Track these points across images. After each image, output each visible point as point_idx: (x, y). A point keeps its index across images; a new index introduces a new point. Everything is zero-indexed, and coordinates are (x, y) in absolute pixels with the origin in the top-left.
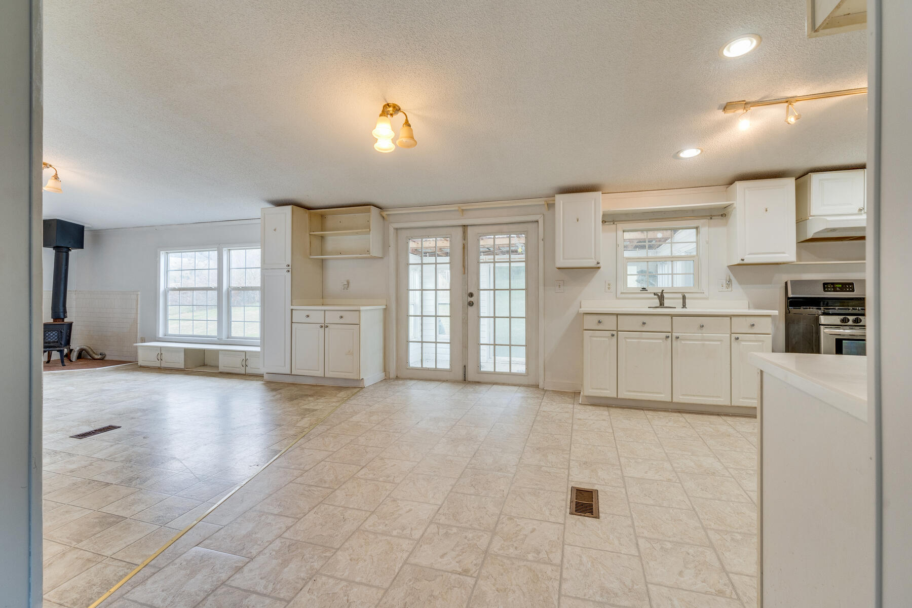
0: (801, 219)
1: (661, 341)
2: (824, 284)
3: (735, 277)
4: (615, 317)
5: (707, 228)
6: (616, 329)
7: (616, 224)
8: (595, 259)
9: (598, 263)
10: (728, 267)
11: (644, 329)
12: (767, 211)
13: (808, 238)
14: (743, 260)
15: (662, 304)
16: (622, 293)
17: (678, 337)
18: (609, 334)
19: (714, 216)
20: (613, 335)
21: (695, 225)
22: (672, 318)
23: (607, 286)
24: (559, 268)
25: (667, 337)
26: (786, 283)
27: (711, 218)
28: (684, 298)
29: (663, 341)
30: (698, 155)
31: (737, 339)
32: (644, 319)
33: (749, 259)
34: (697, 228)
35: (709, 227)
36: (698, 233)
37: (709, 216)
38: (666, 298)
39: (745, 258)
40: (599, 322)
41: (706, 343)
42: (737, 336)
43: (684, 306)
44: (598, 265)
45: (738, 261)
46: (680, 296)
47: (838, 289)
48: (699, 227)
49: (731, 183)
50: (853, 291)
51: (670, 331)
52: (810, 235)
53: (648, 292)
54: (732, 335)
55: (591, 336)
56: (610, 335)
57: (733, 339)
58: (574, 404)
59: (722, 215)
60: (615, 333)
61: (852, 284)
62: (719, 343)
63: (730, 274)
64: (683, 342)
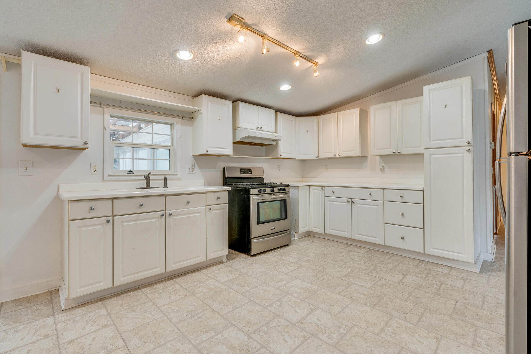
0: (235, 129)
1: (157, 220)
2: (241, 169)
3: (197, 164)
4: (111, 201)
5: (180, 125)
6: (111, 214)
7: (104, 108)
8: (82, 139)
9: (86, 143)
10: (193, 155)
11: (141, 211)
12: (219, 119)
13: (237, 141)
14: (207, 151)
15: (148, 185)
16: (109, 176)
17: (171, 214)
18: (103, 220)
19: (184, 117)
20: (108, 222)
21: (170, 122)
22: (165, 198)
23: (93, 169)
24: (26, 146)
25: (162, 215)
26: (224, 169)
27: (183, 119)
28: (165, 179)
29: (158, 220)
30: (190, 60)
31: (210, 209)
32: (141, 201)
33: (212, 151)
34: (172, 125)
35: (182, 125)
36: (172, 129)
37: (180, 116)
38: (151, 180)
39: (209, 149)
40: (92, 209)
41: (191, 215)
42: (209, 207)
43: (165, 186)
44: (86, 146)
45: (203, 152)
46: (163, 177)
47: (246, 172)
48: (173, 124)
49: (197, 95)
50: (251, 173)
51: (164, 209)
52: (238, 139)
53: (135, 174)
54: (207, 206)
55: (80, 227)
56: (105, 221)
57: (207, 209)
58: (54, 314)
59: (190, 118)
60: (110, 218)
61: (250, 170)
62: (199, 214)
63: (194, 161)
64: (174, 218)
